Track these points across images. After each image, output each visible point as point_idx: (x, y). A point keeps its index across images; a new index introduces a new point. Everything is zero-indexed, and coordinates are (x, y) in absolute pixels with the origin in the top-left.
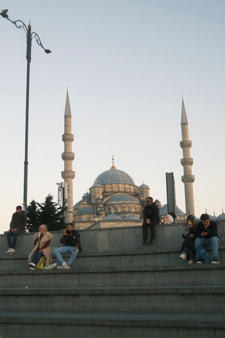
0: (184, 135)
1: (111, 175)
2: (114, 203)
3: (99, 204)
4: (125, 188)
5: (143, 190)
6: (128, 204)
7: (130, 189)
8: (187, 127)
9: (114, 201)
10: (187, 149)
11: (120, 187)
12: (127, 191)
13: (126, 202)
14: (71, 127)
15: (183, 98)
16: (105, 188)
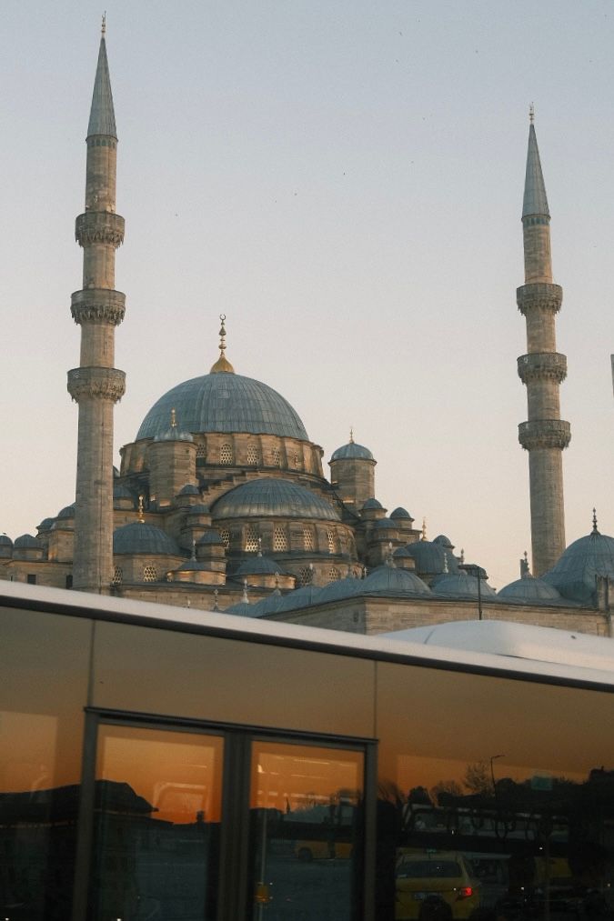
0: (535, 261)
1: (226, 395)
2: (255, 511)
3: (198, 515)
4: (283, 452)
5: (353, 468)
6: (314, 521)
7: (302, 460)
8: (547, 233)
9: (251, 505)
10: (546, 316)
11: (264, 446)
12: (292, 466)
13: (302, 512)
14: (114, 184)
15: (534, 117)
16: (203, 450)
